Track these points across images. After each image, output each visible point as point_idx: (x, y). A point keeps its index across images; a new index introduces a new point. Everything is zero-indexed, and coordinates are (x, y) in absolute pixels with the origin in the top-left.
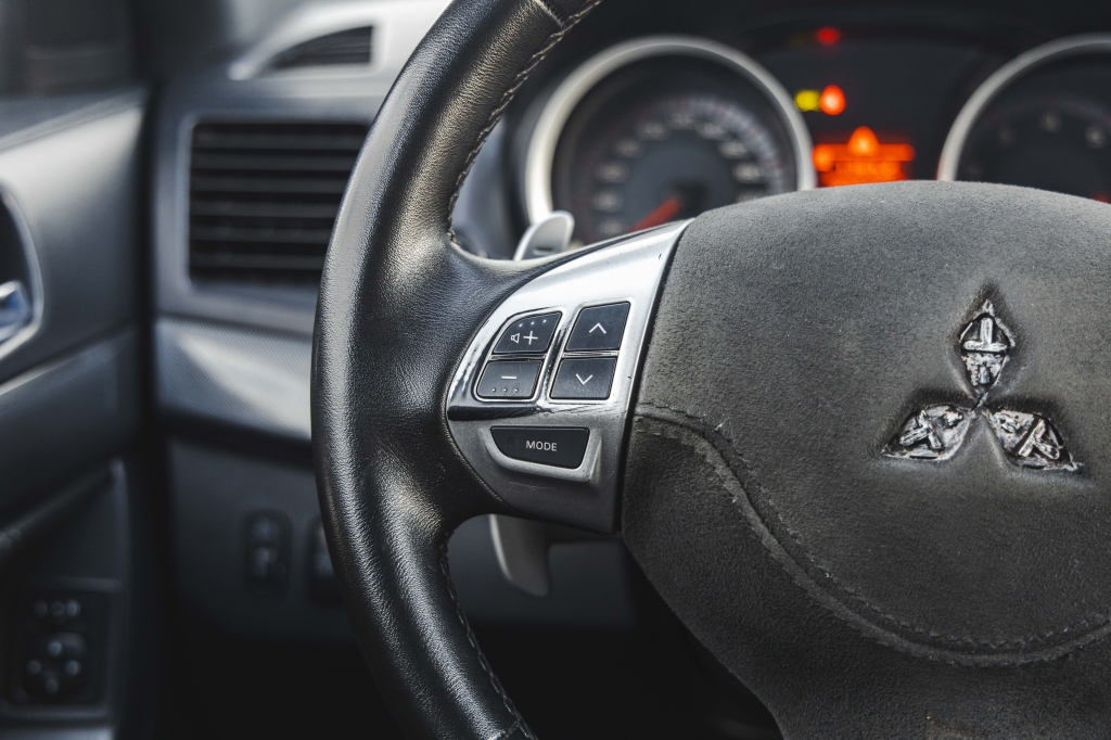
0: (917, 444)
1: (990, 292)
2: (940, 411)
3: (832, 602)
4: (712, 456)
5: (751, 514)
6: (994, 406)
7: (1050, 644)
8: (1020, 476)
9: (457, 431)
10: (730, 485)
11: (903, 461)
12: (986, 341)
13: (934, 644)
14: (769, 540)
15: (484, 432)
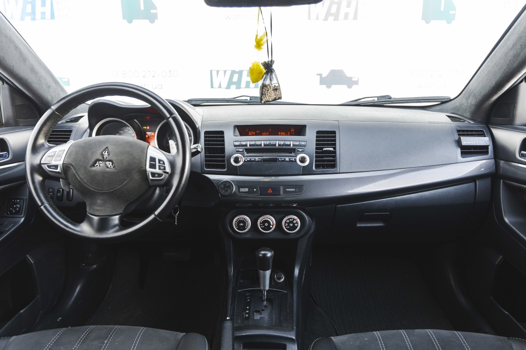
0: (97, 166)
1: (107, 148)
2: (101, 162)
3: (85, 185)
4: (72, 168)
5: (76, 175)
6: (106, 161)
7: (111, 189)
8: (108, 169)
9: (42, 165)
10: (74, 171)
11: (94, 168)
12: (106, 153)
13: (97, 190)
14: (79, 178)
15: (46, 165)
